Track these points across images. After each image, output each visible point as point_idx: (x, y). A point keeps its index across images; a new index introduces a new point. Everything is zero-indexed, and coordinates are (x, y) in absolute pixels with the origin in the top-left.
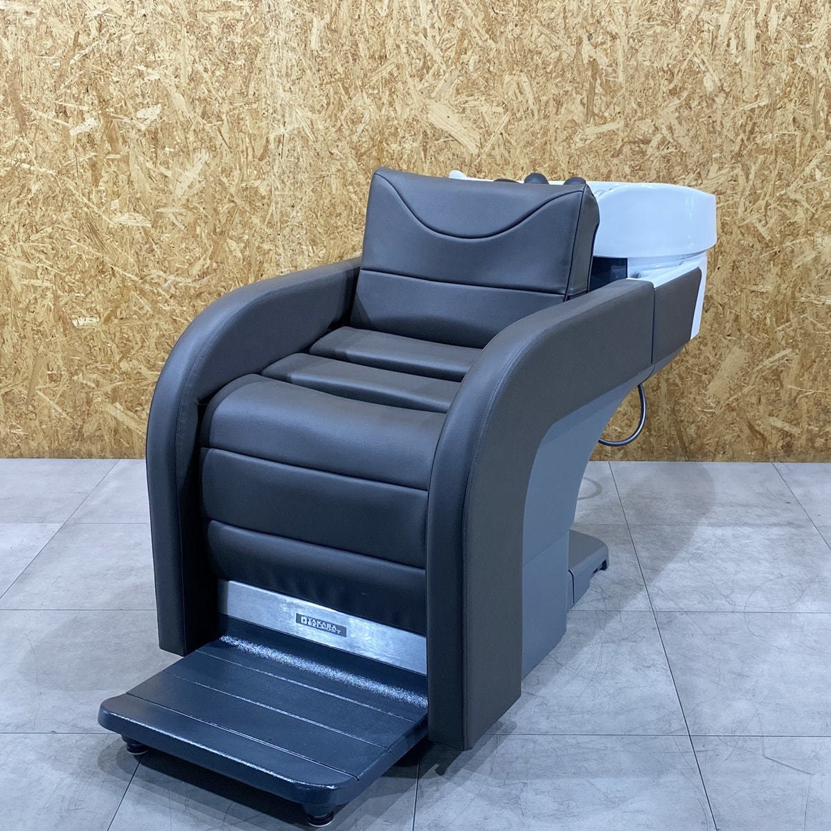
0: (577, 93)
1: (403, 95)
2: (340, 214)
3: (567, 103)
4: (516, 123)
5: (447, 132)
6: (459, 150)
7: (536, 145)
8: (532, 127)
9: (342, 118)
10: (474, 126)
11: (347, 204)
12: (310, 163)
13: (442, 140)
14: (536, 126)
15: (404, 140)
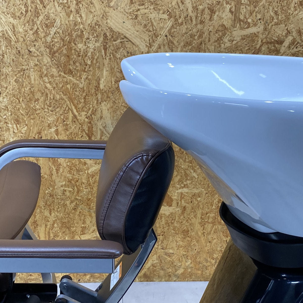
0: (227, 3)
1: (87, 4)
2: (38, 100)
3: (219, 11)
4: (178, 27)
5: (123, 34)
6: (132, 49)
7: (194, 44)
8: (190, 30)
9: (38, 22)
10: (145, 30)
11: (44, 92)
12: (13, 59)
13: (119, 41)
14: (194, 30)
15: (88, 41)
